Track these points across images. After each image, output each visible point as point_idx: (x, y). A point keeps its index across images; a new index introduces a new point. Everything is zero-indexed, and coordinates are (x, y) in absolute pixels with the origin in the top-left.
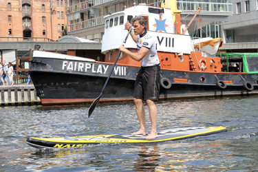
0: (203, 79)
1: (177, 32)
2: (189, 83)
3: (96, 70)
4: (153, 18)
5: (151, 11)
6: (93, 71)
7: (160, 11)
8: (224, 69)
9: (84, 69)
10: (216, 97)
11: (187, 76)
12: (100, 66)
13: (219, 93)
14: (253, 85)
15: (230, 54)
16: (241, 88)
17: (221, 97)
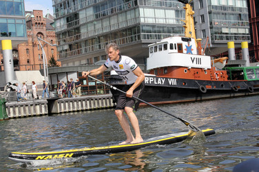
0: (222, 86)
1: (199, 53)
2: (214, 88)
3: (157, 82)
4: (185, 44)
5: (183, 39)
6: (155, 83)
7: (188, 40)
9: (149, 81)
10: (230, 98)
11: (213, 84)
12: (159, 79)
13: (232, 95)
14: (253, 88)
15: (233, 68)
16: (246, 91)
17: (234, 97)
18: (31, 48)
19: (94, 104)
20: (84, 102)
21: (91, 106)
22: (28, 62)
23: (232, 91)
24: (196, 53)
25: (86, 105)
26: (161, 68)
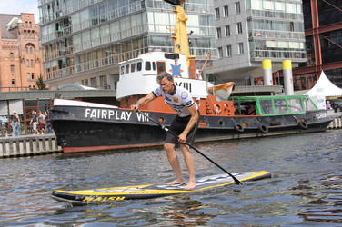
0: (221, 123)
1: (192, 76)
2: (208, 127)
3: (119, 116)
4: (169, 63)
5: (167, 56)
6: (117, 118)
7: (176, 57)
8: (237, 112)
9: (107, 116)
10: (233, 140)
11: (206, 120)
12: (123, 113)
13: (236, 137)
14: (268, 127)
15: (242, 97)
16: (257, 131)
17: (239, 139)
18: (17, 64)
19: (38, 147)
20: (21, 144)
21: (32, 149)
22: (13, 83)
23: (234, 131)
24: (187, 77)
25: (25, 148)
26: (134, 96)
